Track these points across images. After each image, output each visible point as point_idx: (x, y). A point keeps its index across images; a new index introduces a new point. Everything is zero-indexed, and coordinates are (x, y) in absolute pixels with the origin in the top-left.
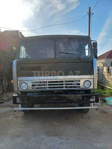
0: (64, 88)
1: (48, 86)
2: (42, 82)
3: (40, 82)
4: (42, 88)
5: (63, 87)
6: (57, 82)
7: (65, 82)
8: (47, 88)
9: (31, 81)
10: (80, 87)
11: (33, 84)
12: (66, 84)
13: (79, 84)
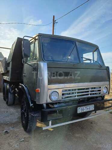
0: (89, 96)
1: (77, 94)
2: (71, 90)
3: (69, 90)
4: (71, 97)
6: (84, 89)
7: (91, 89)
8: (75, 96)
9: (62, 90)
10: (100, 93)
11: (63, 93)
12: (91, 91)
13: (100, 91)
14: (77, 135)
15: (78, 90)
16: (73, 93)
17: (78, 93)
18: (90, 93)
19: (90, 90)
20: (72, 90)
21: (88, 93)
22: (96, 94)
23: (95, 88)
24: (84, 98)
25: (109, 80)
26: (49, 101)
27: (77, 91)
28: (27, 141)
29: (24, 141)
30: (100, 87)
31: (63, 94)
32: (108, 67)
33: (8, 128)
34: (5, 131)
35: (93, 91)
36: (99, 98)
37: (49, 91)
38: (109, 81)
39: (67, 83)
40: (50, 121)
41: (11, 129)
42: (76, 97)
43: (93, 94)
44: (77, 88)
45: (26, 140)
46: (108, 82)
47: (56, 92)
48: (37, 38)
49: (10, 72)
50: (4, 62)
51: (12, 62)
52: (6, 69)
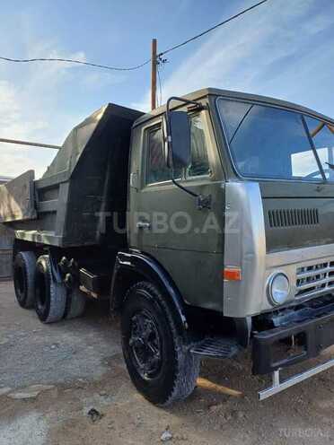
1: (327, 279)
8: (323, 285)
9: (295, 267)
14: (324, 405)
16: (318, 277)
17: (331, 274)
20: (317, 267)
27: (328, 268)
28: (183, 439)
29: (171, 439)
31: (298, 282)
33: (91, 400)
34: (86, 410)
37: (268, 272)
39: (308, 246)
40: (276, 369)
41: (104, 401)
42: (327, 288)
44: (329, 260)
45: (180, 436)
47: (282, 274)
48: (204, 104)
49: (61, 218)
50: (25, 186)
51: (71, 183)
52: (36, 207)
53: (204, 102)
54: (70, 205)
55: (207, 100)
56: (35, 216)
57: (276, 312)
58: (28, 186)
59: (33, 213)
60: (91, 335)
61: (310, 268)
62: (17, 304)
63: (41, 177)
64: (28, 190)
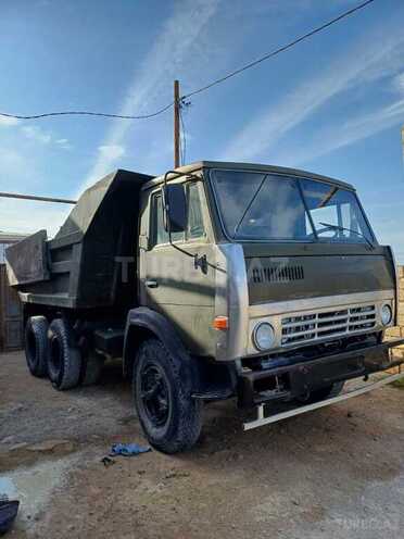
0: (348, 332)
1: (317, 330)
2: (302, 319)
4: (302, 337)
5: (343, 329)
7: (351, 313)
8: (313, 335)
9: (281, 317)
10: (373, 324)
11: (285, 326)
12: (352, 319)
13: (373, 316)
15: (321, 316)
16: (307, 327)
17: (320, 325)
18: (348, 323)
19: (350, 315)
20: (305, 318)
21: (344, 325)
22: (362, 326)
23: (359, 310)
24: (335, 340)
25: (392, 285)
26: (252, 351)
27: (317, 320)
30: (373, 308)
31: (284, 331)
32: (388, 247)
34: (99, 459)
35: (356, 319)
36: (370, 339)
37: (252, 321)
38: (395, 289)
39: (293, 299)
40: (260, 404)
42: (316, 338)
43: (356, 327)
44: (317, 312)
46: (393, 291)
47: (267, 324)
48: (199, 175)
49: (74, 278)
50: (37, 247)
51: (84, 244)
52: (48, 267)
53: (199, 174)
54: (83, 267)
55: (201, 172)
56: (47, 278)
57: (266, 358)
58: (40, 247)
59: (45, 274)
60: (107, 399)
61: (298, 319)
62: (29, 374)
63: (53, 237)
64: (40, 251)
